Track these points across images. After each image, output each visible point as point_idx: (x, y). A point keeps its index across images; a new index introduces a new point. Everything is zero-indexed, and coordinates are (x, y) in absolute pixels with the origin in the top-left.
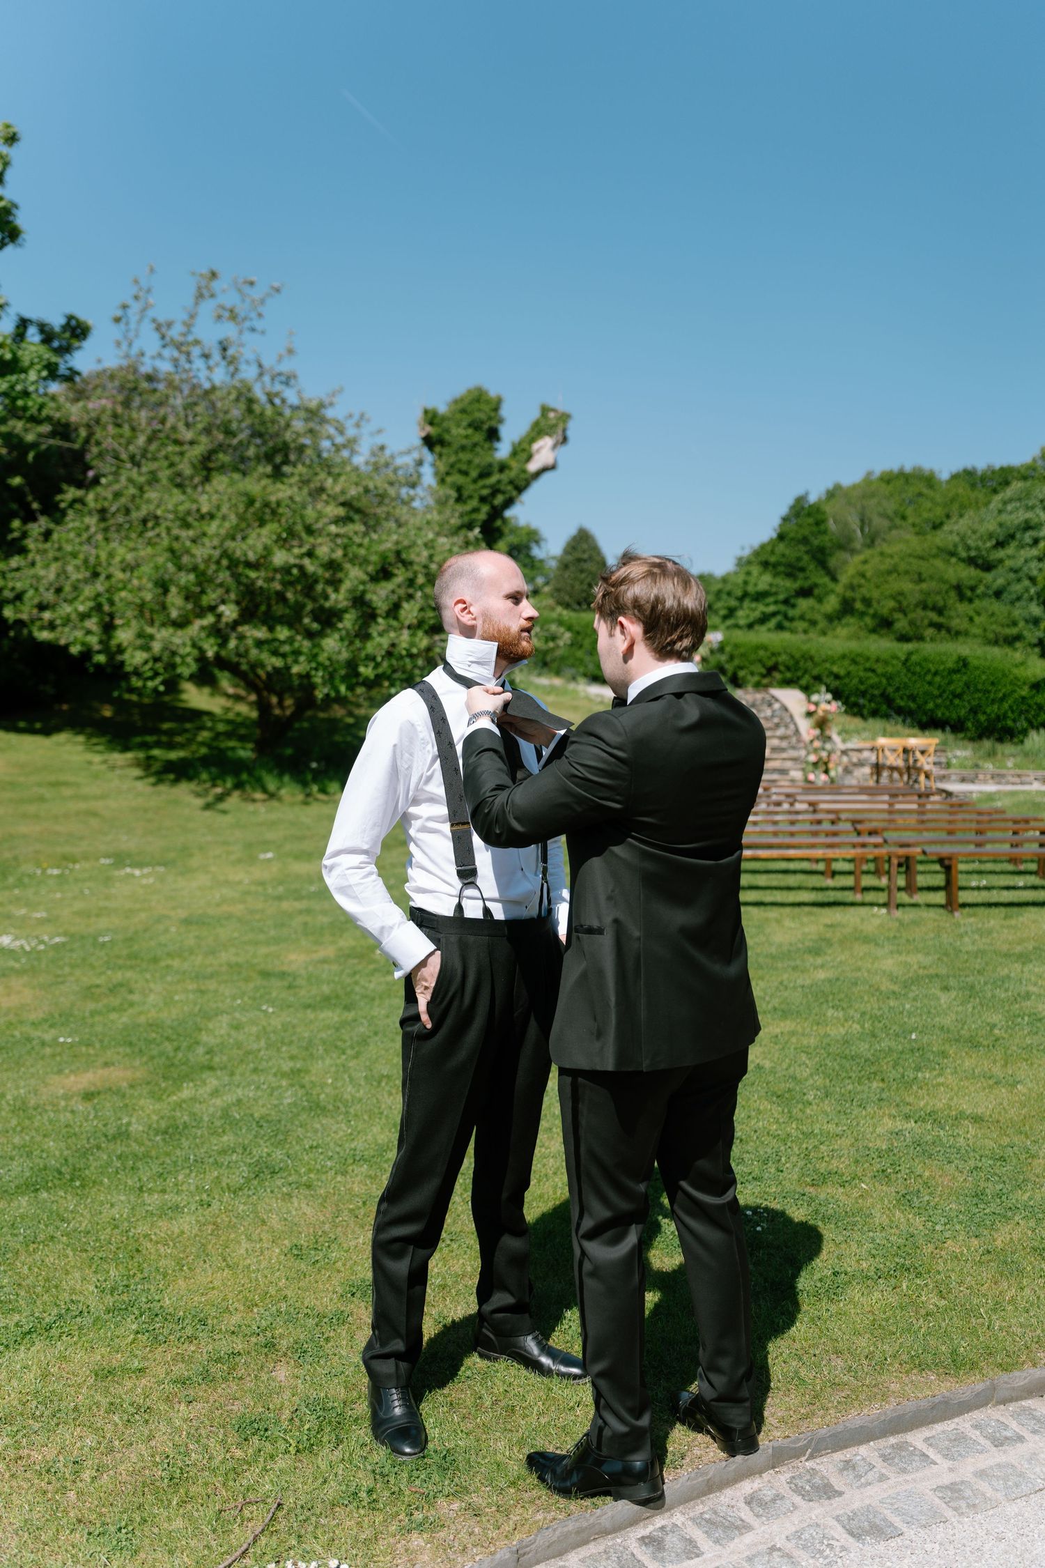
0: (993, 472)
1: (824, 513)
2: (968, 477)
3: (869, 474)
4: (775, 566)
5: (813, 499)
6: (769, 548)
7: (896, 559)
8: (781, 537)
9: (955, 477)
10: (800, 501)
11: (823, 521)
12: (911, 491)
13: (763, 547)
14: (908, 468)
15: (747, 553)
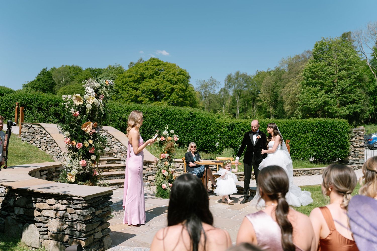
0: (97, 70)
1: (52, 75)
2: (90, 70)
3: (63, 66)
4: (37, 88)
5: (48, 70)
6: (34, 83)
7: (74, 89)
8: (38, 80)
9: (87, 70)
10: (44, 70)
11: (52, 77)
12: (75, 72)
13: (32, 82)
14: (75, 65)
15: (26, 83)
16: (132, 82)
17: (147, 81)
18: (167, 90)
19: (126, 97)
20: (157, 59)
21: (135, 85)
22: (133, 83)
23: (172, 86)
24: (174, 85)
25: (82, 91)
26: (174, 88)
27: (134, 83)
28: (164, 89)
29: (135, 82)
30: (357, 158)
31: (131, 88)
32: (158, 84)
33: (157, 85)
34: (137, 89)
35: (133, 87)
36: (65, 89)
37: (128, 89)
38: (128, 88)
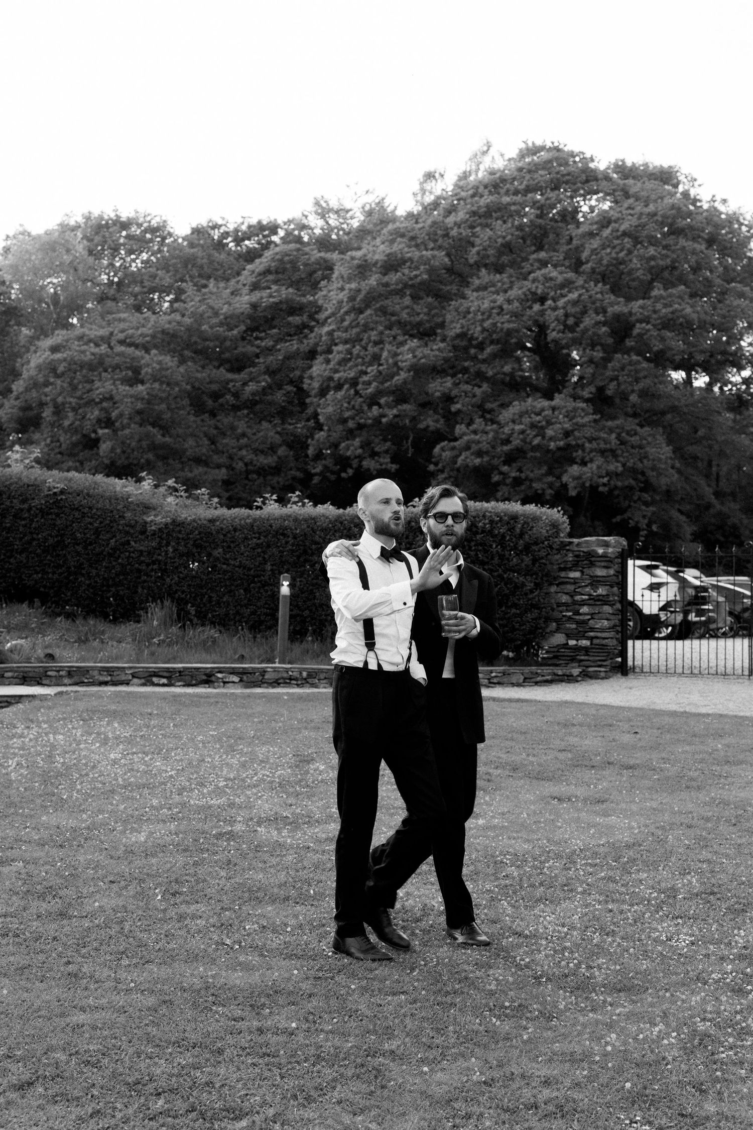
16: (400, 293)
17: (477, 290)
18: (586, 330)
19: (365, 378)
20: (557, 149)
21: (421, 311)
22: (407, 301)
23: (618, 306)
24: (629, 299)
25: (138, 353)
26: (633, 319)
27: (415, 298)
28: (572, 329)
29: (418, 291)
30: (585, 643)
31: (395, 331)
32: (542, 300)
33: (537, 307)
34: (426, 333)
35: (410, 323)
36: (55, 349)
37: (381, 333)
38: (381, 328)
